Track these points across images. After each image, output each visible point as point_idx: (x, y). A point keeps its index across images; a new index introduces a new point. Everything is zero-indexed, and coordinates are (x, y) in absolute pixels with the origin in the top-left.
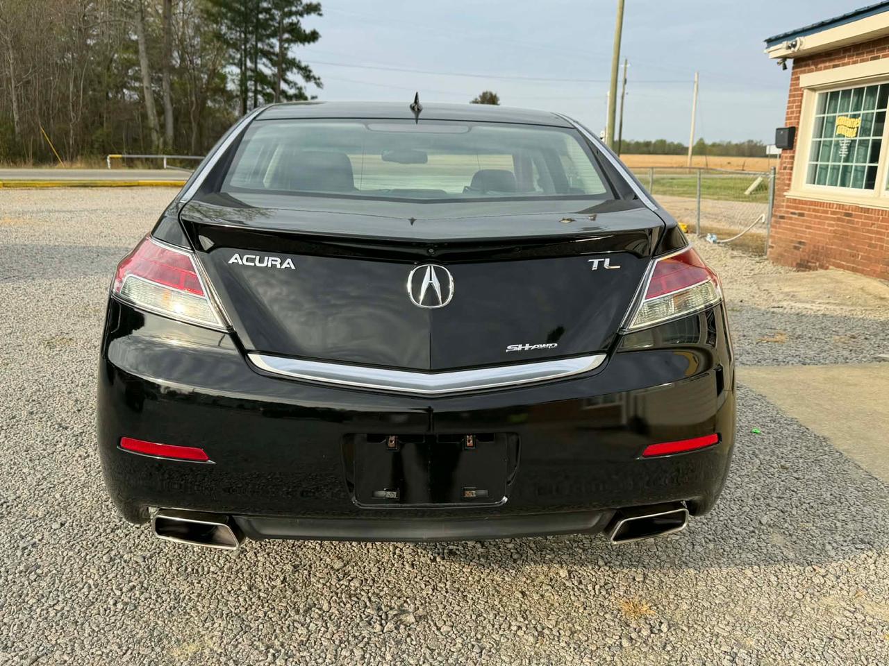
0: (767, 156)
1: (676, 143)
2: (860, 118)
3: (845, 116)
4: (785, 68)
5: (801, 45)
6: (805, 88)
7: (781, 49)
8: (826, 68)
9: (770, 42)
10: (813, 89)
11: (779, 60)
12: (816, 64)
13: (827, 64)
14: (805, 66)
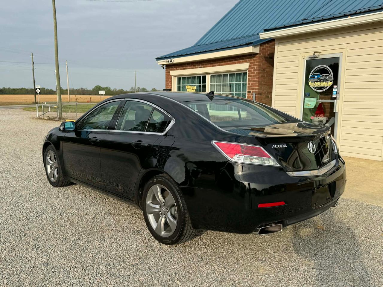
0: (99, 95)
1: (49, 89)
2: (196, 86)
3: (189, 85)
4: (163, 68)
5: (173, 61)
6: (172, 75)
7: (164, 62)
8: (180, 69)
9: (158, 59)
10: (175, 76)
11: (162, 65)
12: (176, 68)
13: (181, 68)
14: (171, 68)
